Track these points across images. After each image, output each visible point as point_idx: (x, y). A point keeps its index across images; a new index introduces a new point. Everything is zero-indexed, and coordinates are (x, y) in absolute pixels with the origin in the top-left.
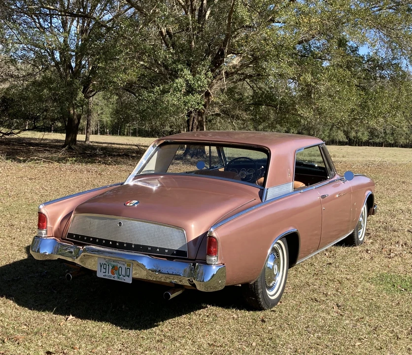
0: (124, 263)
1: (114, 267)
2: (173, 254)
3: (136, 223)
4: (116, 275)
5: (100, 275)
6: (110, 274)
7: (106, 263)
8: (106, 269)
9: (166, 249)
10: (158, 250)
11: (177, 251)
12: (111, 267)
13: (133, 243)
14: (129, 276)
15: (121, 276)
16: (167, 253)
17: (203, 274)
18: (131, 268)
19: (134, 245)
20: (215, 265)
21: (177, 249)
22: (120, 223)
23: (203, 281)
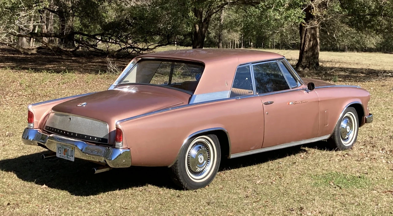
0: (70, 147)
1: (65, 150)
2: (99, 141)
3: (79, 118)
4: (66, 156)
5: (58, 155)
6: (63, 155)
7: (61, 147)
8: (61, 151)
9: (96, 137)
10: (91, 138)
11: (102, 139)
12: (63, 150)
13: (77, 133)
14: (72, 156)
15: (69, 157)
16: (96, 140)
17: (113, 154)
18: (74, 151)
19: (77, 134)
20: (121, 148)
21: (102, 137)
22: (70, 118)
23: (111, 160)
